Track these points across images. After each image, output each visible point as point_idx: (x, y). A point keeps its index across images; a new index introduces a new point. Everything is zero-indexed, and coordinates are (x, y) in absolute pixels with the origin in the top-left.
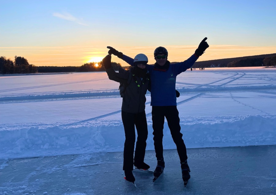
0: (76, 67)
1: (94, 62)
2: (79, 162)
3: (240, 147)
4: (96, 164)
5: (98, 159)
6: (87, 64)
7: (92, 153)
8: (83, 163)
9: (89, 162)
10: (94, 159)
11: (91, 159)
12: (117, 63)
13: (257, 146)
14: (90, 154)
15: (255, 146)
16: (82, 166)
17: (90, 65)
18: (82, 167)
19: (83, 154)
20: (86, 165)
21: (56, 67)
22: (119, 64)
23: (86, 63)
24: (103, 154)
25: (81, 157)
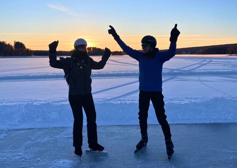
2: (68, 133)
3: (205, 124)
8: (71, 135)
19: (71, 127)
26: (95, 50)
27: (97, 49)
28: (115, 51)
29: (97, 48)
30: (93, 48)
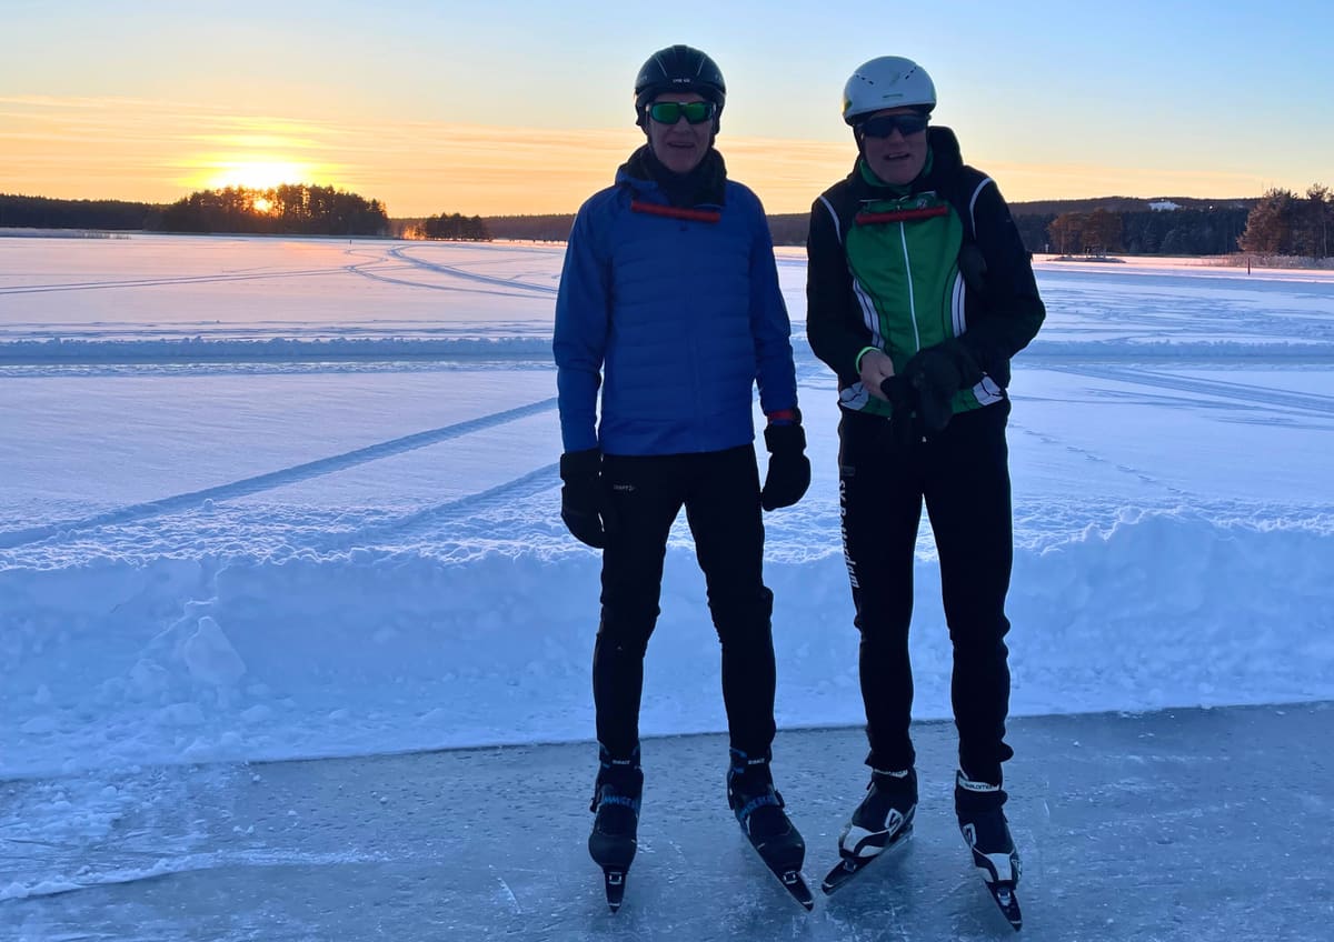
0: (148, 206)
1: (248, 185)
2: (21, 850)
3: (1112, 716)
4: (150, 872)
5: (172, 824)
6: (207, 195)
7: (136, 769)
8: (46, 865)
9: (97, 852)
10: (141, 826)
11: (116, 823)
12: (368, 198)
13: (1213, 712)
14: (118, 780)
15: (1199, 709)
16: (31, 897)
17: (225, 203)
18: (32, 905)
19: (71, 777)
20: (68, 884)
21: (39, 201)
22: (374, 201)
23: (201, 191)
24: (217, 781)
25: (45, 807)
26: (328, 206)
27: (340, 196)
28: (444, 216)
29: (336, 190)
30: (316, 192)
